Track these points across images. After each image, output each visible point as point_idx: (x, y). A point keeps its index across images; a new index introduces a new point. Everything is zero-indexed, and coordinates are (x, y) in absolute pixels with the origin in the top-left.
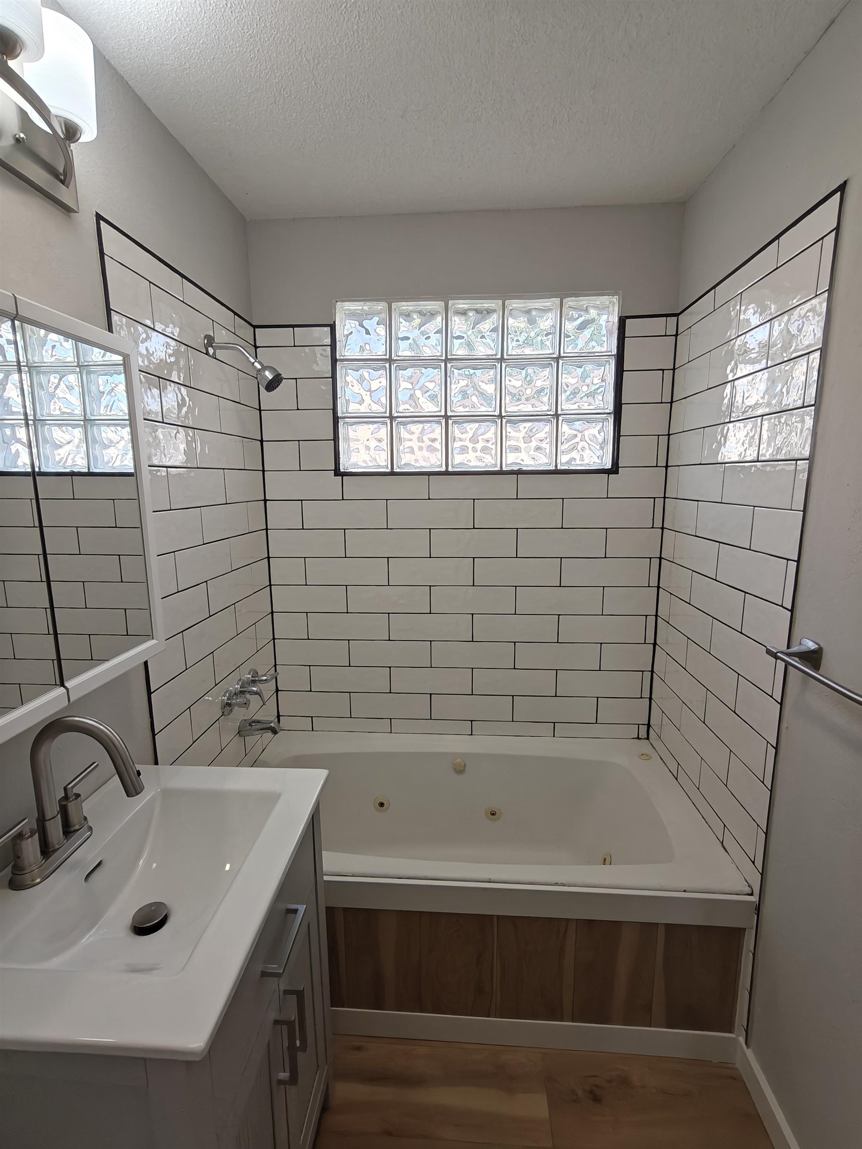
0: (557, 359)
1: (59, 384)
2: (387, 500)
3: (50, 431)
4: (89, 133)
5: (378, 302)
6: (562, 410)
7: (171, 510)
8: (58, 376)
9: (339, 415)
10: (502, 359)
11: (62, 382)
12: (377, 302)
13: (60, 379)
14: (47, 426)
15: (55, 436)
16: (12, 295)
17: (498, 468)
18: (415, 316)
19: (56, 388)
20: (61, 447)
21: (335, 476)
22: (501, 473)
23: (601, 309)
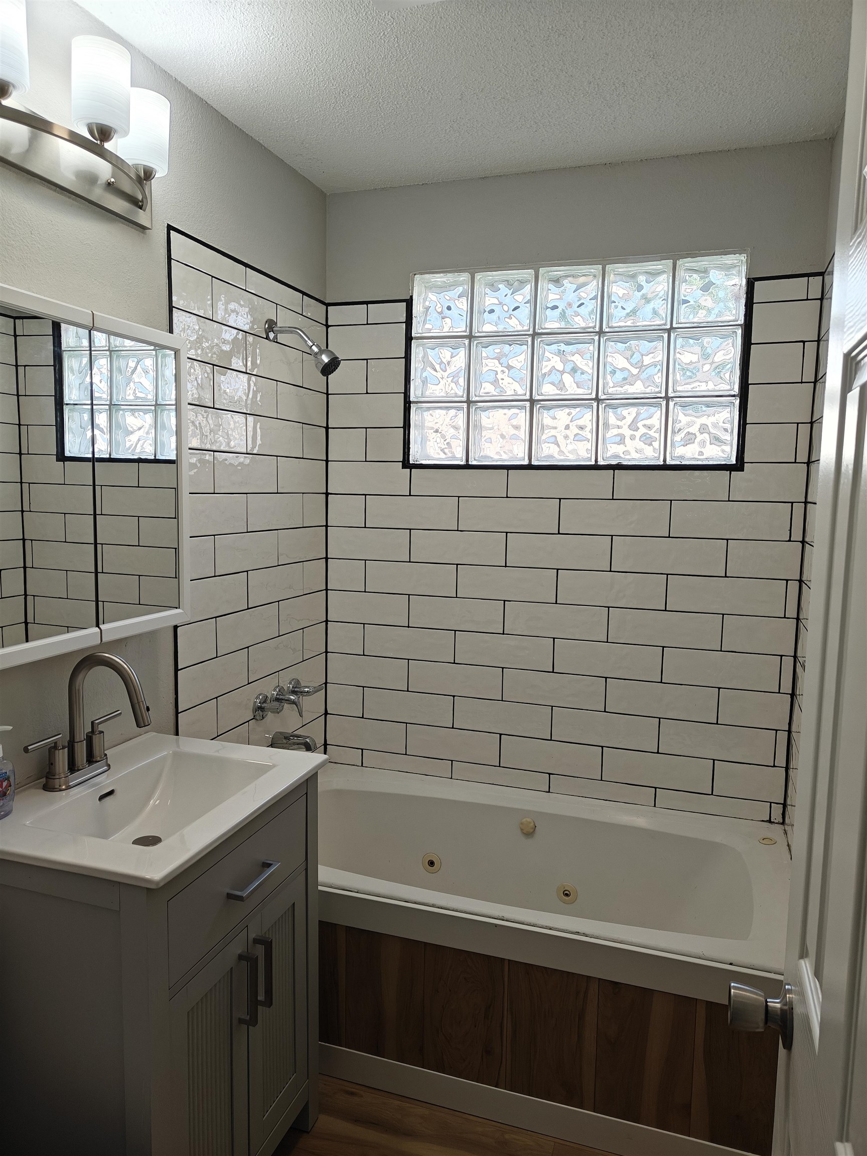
0: (669, 331)
1: (136, 368)
2: (459, 497)
3: (124, 415)
4: (161, 172)
5: (460, 272)
6: (674, 391)
7: (214, 493)
8: (136, 360)
9: (411, 400)
10: (601, 333)
11: (139, 365)
12: (459, 274)
13: (138, 363)
14: (121, 412)
15: (127, 422)
16: (91, 312)
17: (593, 463)
18: (500, 286)
19: (133, 372)
20: (132, 433)
21: (402, 468)
22: (596, 467)
23: (728, 268)
